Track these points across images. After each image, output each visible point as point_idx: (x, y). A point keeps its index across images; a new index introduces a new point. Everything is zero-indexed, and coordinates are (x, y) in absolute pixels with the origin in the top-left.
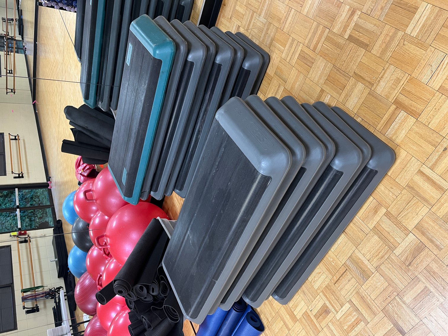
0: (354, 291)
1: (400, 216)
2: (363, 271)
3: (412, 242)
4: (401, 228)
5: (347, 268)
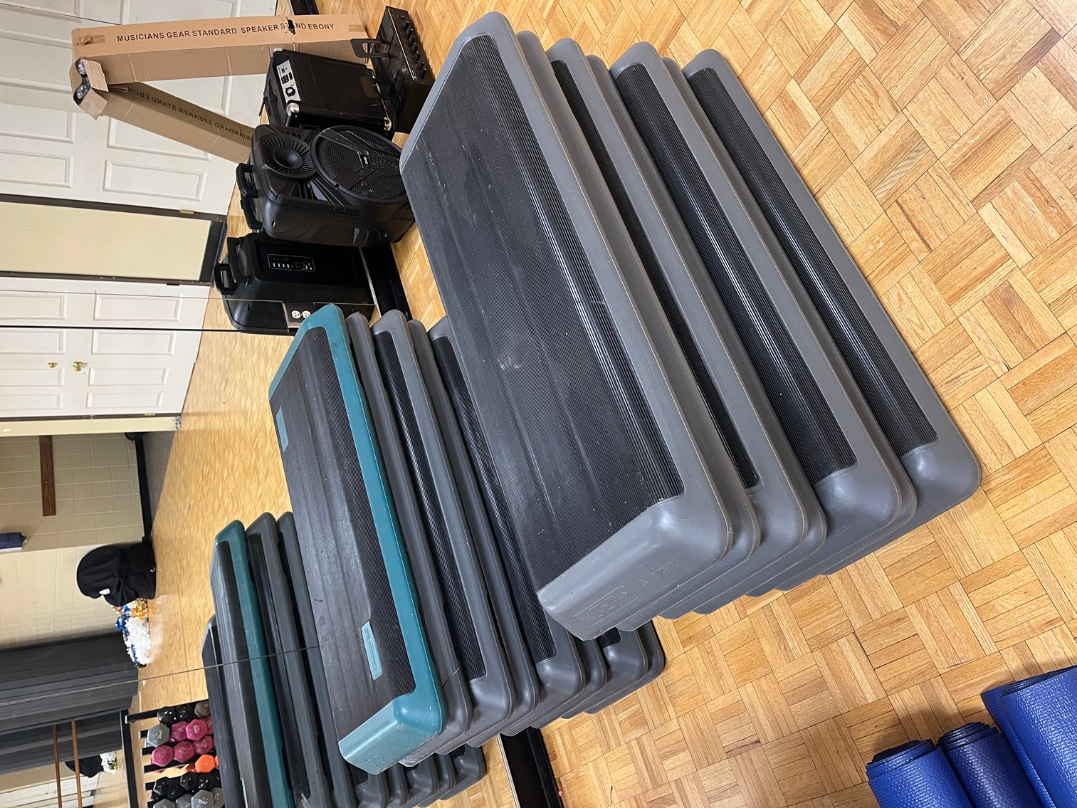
0: (948, 185)
1: (807, 48)
2: (903, 150)
3: (854, 21)
4: (827, 45)
5: (893, 199)
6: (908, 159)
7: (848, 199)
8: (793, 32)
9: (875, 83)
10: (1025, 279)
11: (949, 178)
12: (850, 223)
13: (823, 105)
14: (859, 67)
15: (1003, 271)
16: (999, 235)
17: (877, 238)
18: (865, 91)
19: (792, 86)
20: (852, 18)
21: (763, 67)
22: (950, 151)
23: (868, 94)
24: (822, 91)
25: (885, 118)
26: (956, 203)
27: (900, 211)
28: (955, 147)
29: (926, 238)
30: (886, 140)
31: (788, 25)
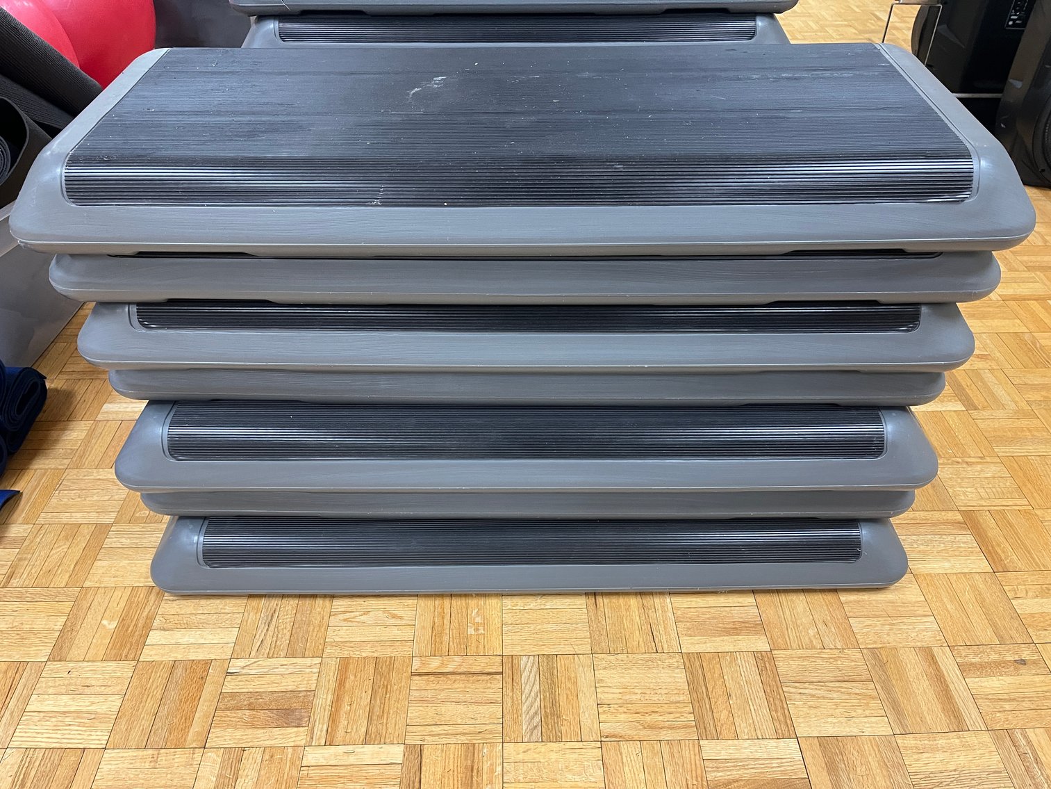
0: (463, 734)
1: (796, 687)
2: (553, 714)
3: (779, 761)
4: (776, 711)
5: (507, 671)
6: (536, 713)
7: (555, 627)
8: (838, 684)
9: (666, 735)
10: (292, 744)
11: (470, 740)
12: (526, 615)
13: (697, 664)
14: (705, 728)
15: (320, 729)
16: (359, 749)
17: (481, 631)
18: (666, 718)
19: (762, 644)
20: (784, 761)
21: (821, 626)
22: (499, 761)
23: (660, 718)
24: (718, 672)
25: (610, 718)
26: (436, 729)
27: (486, 671)
28: (499, 769)
29: (432, 678)
30: (582, 705)
31: (854, 684)
